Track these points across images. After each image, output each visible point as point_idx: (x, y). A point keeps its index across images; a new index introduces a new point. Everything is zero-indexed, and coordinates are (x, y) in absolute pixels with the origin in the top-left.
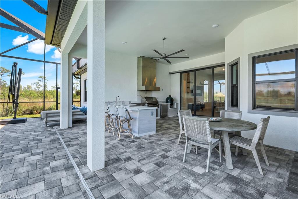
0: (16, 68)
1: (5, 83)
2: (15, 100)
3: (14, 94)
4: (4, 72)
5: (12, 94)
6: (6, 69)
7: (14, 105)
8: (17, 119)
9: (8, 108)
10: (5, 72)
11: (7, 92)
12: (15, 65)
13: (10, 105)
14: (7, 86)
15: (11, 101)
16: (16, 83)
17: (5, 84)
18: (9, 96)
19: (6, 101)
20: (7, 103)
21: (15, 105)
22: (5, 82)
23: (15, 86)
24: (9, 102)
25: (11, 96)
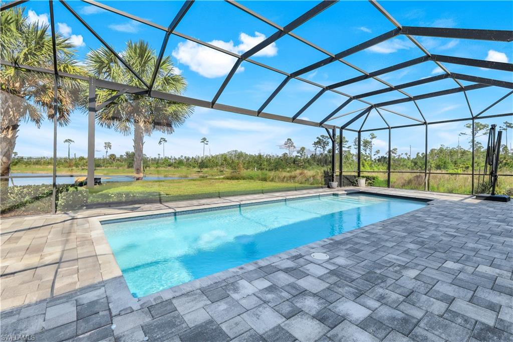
0: (494, 131)
1: (479, 145)
2: (493, 171)
3: (492, 164)
4: (478, 129)
5: (489, 164)
6: (481, 124)
7: (491, 178)
8: (495, 196)
9: (484, 183)
10: (480, 129)
11: (483, 160)
12: (493, 128)
13: (487, 178)
14: (482, 150)
15: (488, 173)
16: (494, 151)
17: (480, 147)
18: (486, 167)
19: (482, 173)
20: (484, 175)
21: (493, 178)
22: (480, 143)
23: (493, 154)
24: (486, 174)
25: (488, 166)
